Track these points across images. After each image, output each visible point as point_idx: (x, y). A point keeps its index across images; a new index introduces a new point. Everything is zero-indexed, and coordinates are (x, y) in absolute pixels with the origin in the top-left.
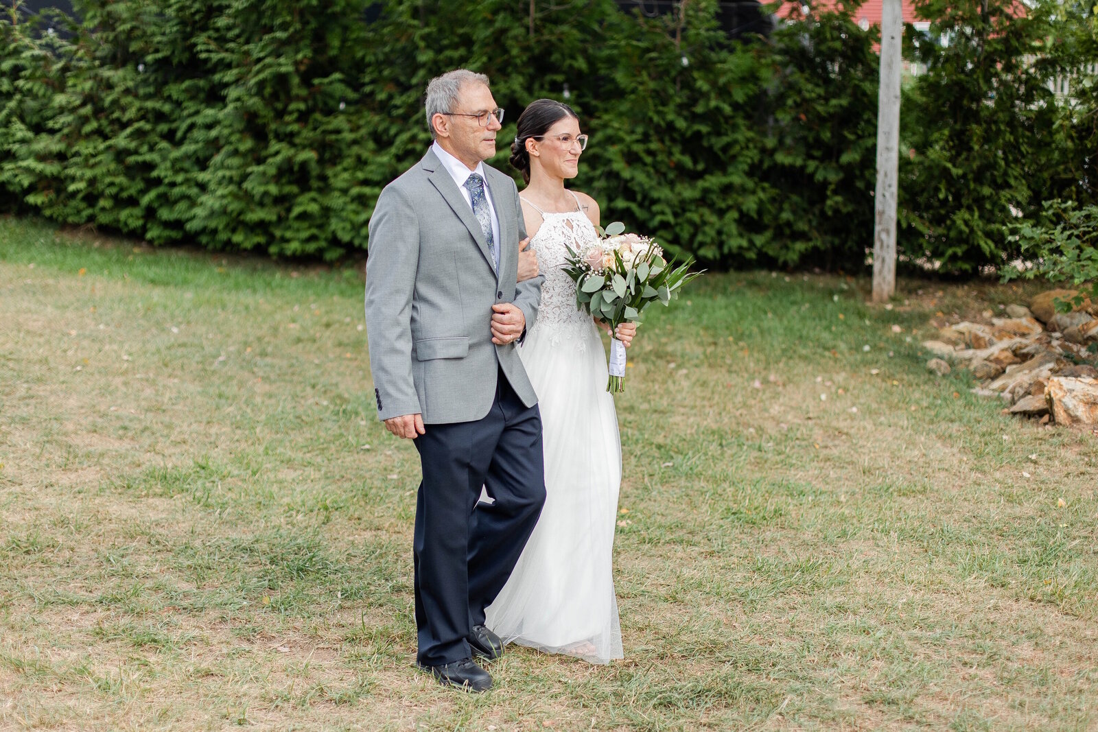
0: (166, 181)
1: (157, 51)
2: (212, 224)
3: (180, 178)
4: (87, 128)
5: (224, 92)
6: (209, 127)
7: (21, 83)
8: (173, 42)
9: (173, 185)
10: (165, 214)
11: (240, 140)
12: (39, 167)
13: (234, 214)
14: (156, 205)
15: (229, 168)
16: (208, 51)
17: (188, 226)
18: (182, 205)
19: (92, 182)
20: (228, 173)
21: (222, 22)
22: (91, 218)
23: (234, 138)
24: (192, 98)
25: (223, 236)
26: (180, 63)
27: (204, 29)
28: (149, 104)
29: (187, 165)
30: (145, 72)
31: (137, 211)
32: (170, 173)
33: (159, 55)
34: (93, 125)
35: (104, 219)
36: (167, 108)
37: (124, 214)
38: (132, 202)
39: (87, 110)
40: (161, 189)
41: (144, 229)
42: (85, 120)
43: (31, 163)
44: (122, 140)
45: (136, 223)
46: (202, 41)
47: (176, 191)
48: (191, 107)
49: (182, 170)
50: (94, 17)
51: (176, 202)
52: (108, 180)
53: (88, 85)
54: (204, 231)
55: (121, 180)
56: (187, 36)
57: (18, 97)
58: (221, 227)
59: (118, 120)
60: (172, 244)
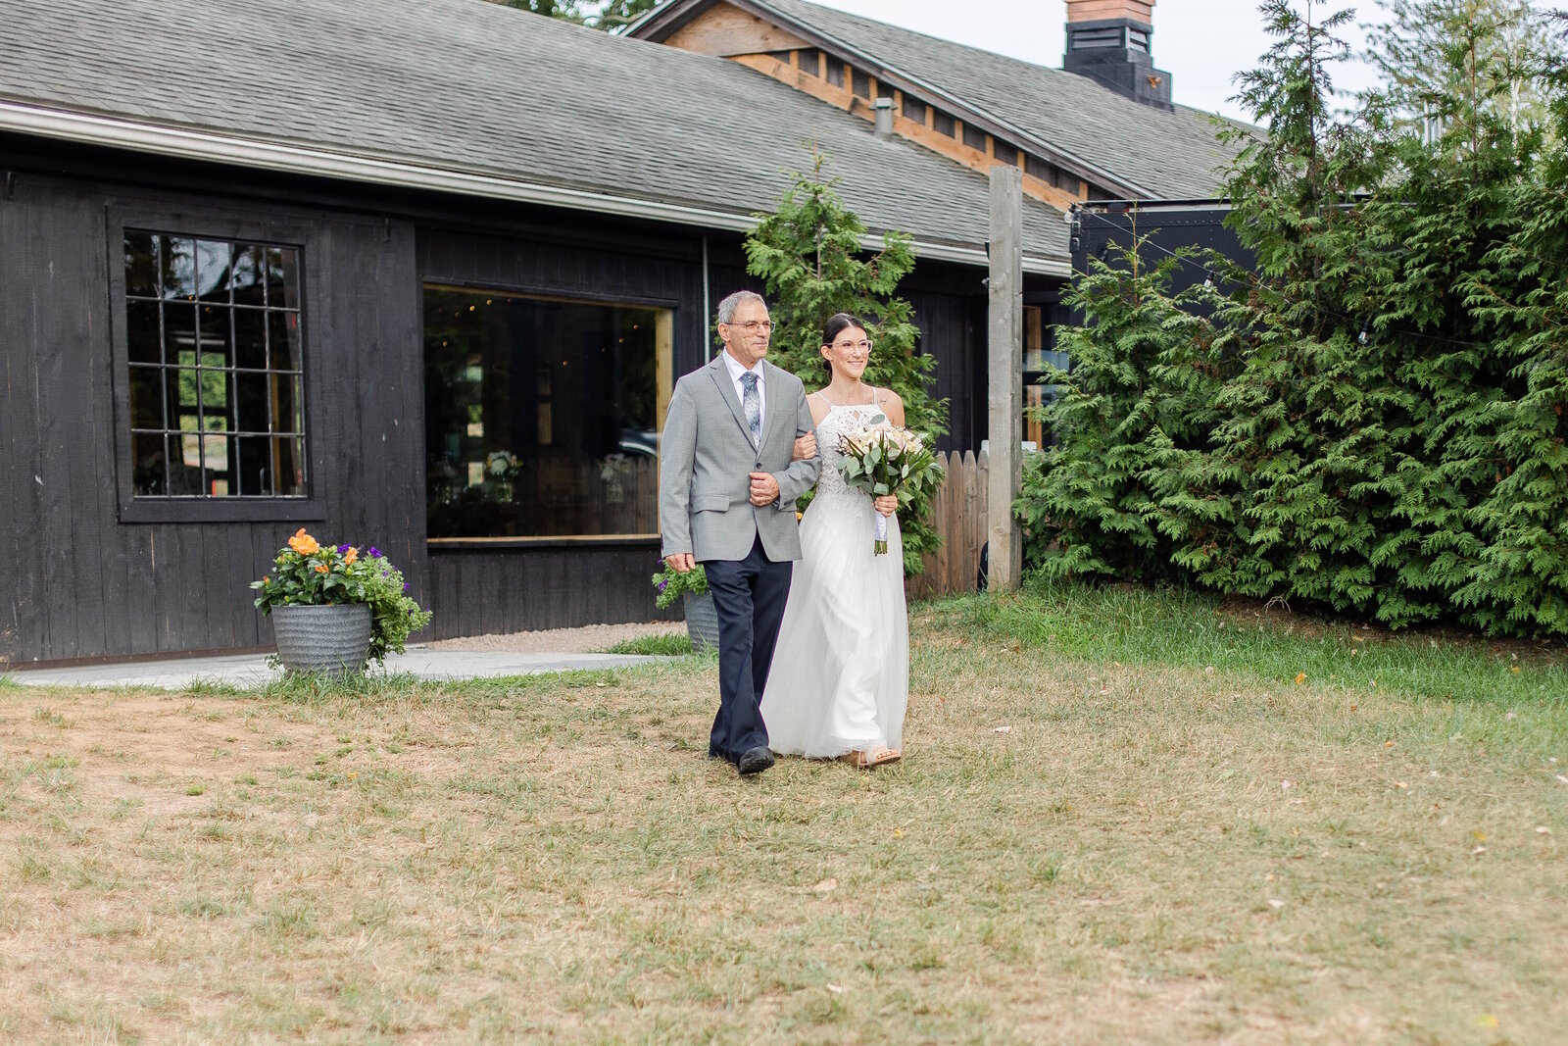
0: (1417, 522)
1: (1391, 308)
2: (1503, 593)
3: (1440, 517)
4: (1277, 440)
5: (1516, 371)
6: (1487, 430)
7: (1158, 369)
8: (1417, 291)
9: (1429, 528)
10: (1412, 578)
11: (1551, 451)
12: (1198, 505)
13: (1543, 576)
14: (1396, 564)
15: (1530, 498)
16: (1484, 304)
17: (1456, 597)
18: (1444, 562)
19: (1290, 527)
20: (1530, 507)
21: (1505, 254)
22: (1280, 587)
23: (1539, 448)
24: (1451, 383)
25: (1518, 613)
26: (1430, 325)
27: (1473, 268)
28: (1380, 395)
29: (1448, 495)
30: (1370, 342)
31: (1363, 574)
32: (1422, 510)
33: (1399, 314)
34: (1286, 434)
35: (1303, 588)
36: (1408, 400)
37: (1341, 579)
38: (1354, 559)
39: (1278, 409)
40: (1407, 536)
41: (1372, 604)
42: (1271, 426)
43: (1181, 499)
44: (1337, 457)
45: (1359, 595)
46: (1472, 287)
47: (1434, 538)
48: (1450, 398)
49: (1443, 503)
50: (1284, 255)
51: (1433, 557)
52: (1316, 524)
53: (1280, 369)
54: (1486, 603)
55: (1336, 523)
56: (1443, 281)
57: (1153, 392)
58: (1517, 598)
59: (1330, 423)
60: (1421, 627)
